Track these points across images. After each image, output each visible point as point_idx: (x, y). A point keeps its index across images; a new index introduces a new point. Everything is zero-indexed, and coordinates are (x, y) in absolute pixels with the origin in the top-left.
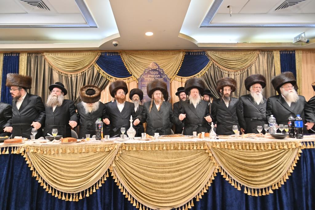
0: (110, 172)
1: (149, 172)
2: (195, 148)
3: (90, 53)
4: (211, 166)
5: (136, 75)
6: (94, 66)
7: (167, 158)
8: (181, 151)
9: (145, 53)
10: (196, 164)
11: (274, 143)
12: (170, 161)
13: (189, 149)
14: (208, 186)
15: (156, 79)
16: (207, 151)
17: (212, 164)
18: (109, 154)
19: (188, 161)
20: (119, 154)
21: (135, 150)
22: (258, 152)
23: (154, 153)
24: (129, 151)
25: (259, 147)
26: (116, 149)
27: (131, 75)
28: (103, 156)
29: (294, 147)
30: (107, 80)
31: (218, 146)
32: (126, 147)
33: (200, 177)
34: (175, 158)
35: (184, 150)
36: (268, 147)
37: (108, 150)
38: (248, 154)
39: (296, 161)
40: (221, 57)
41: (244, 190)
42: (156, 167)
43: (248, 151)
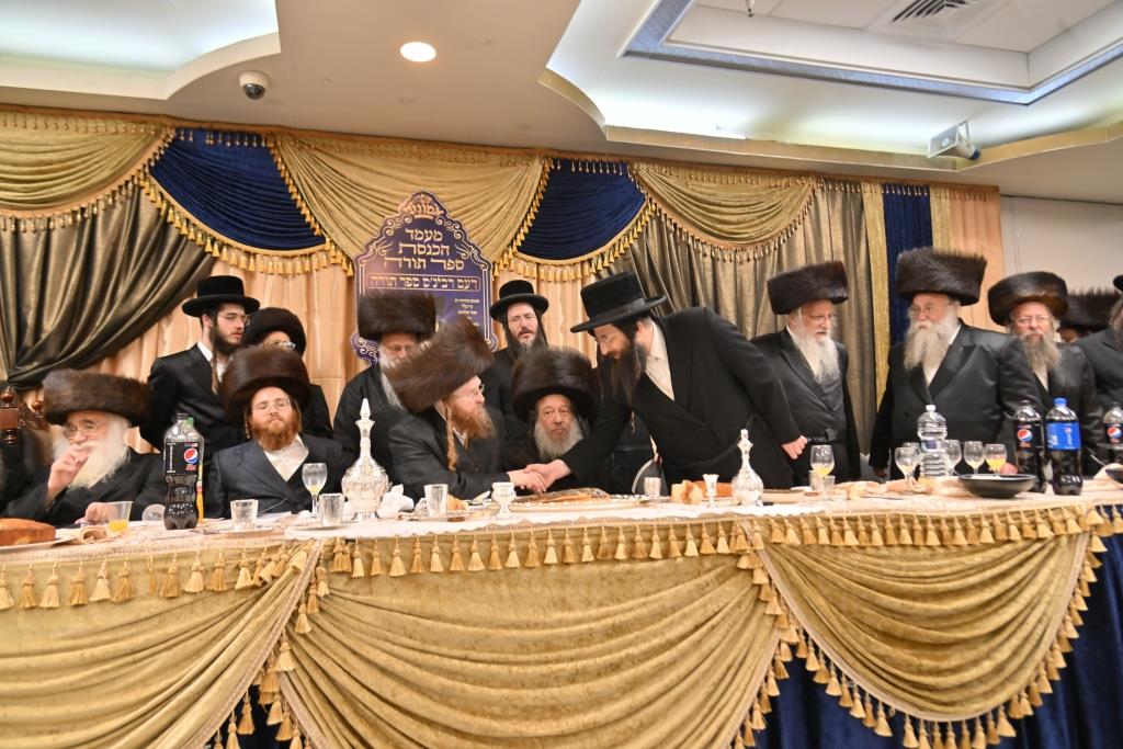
0: (263, 701)
1: (474, 683)
2: (692, 550)
3: (121, 126)
4: (764, 633)
5: (343, 241)
6: (141, 188)
7: (564, 604)
8: (628, 566)
9: (382, 148)
10: (697, 628)
11: (1000, 516)
12: (579, 622)
13: (666, 554)
14: (754, 731)
15: (432, 261)
16: (744, 563)
17: (768, 622)
18: (259, 604)
19: (662, 615)
20: (312, 599)
21: (402, 572)
22: (946, 556)
23: (497, 583)
24: (369, 577)
25: (946, 533)
26: (296, 571)
27: (321, 240)
28: (223, 616)
29: (1074, 528)
30: (203, 254)
31: (792, 537)
32: (352, 559)
33: (717, 685)
34: (601, 605)
35: (642, 560)
36: (979, 535)
37: (250, 583)
38: (910, 569)
39: (1085, 586)
40: (689, 192)
41: (904, 732)
42: (511, 657)
43: (910, 552)
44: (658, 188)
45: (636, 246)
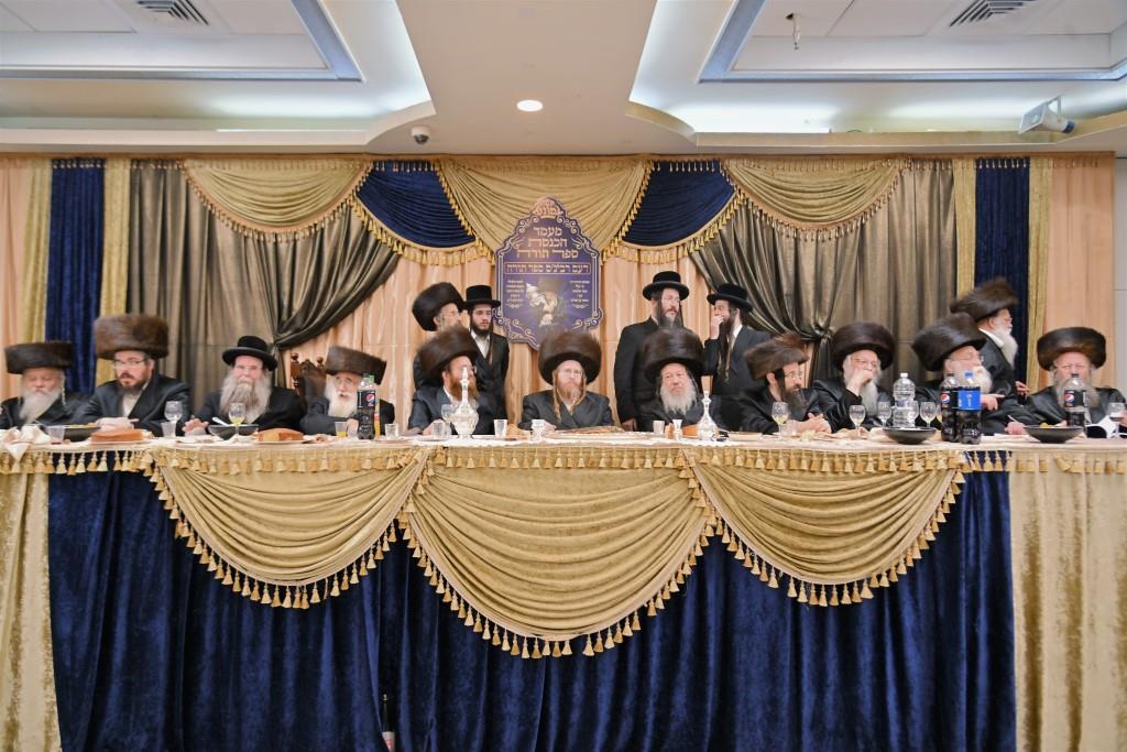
0: (401, 527)
1: (512, 530)
2: (648, 464)
3: (338, 163)
4: (694, 517)
5: (488, 239)
6: (351, 207)
7: (567, 491)
8: (606, 472)
10: (649, 510)
11: (884, 454)
12: (575, 501)
13: (632, 466)
14: (684, 575)
15: (554, 251)
16: (682, 475)
17: (698, 511)
18: (398, 477)
19: (627, 501)
20: (425, 477)
21: (473, 466)
22: (835, 479)
23: (527, 476)
24: (456, 468)
25: (838, 465)
26: (417, 462)
27: (472, 238)
28: (381, 482)
29: (942, 465)
30: (392, 253)
31: (716, 460)
32: (447, 457)
33: (660, 547)
34: (589, 493)
35: (616, 468)
36: (865, 467)
37: (394, 466)
38: (803, 485)
39: (946, 505)
40: (774, 182)
41: (788, 588)
42: (534, 518)
43: (806, 475)
44: (746, 180)
45: (724, 231)
